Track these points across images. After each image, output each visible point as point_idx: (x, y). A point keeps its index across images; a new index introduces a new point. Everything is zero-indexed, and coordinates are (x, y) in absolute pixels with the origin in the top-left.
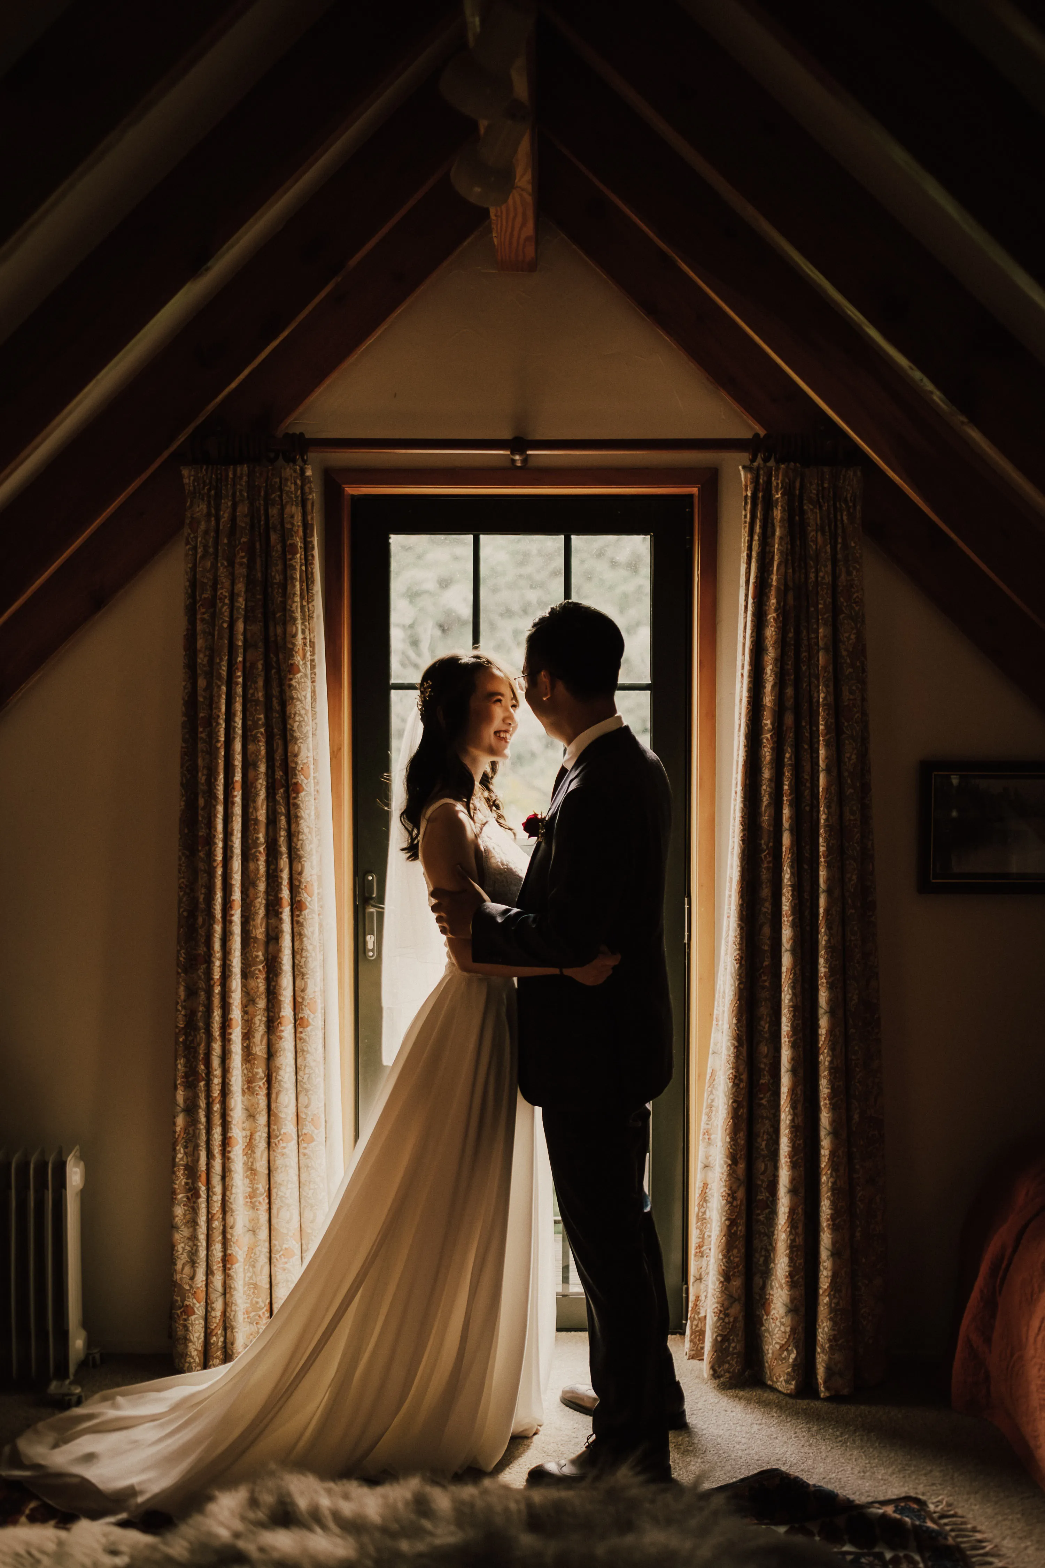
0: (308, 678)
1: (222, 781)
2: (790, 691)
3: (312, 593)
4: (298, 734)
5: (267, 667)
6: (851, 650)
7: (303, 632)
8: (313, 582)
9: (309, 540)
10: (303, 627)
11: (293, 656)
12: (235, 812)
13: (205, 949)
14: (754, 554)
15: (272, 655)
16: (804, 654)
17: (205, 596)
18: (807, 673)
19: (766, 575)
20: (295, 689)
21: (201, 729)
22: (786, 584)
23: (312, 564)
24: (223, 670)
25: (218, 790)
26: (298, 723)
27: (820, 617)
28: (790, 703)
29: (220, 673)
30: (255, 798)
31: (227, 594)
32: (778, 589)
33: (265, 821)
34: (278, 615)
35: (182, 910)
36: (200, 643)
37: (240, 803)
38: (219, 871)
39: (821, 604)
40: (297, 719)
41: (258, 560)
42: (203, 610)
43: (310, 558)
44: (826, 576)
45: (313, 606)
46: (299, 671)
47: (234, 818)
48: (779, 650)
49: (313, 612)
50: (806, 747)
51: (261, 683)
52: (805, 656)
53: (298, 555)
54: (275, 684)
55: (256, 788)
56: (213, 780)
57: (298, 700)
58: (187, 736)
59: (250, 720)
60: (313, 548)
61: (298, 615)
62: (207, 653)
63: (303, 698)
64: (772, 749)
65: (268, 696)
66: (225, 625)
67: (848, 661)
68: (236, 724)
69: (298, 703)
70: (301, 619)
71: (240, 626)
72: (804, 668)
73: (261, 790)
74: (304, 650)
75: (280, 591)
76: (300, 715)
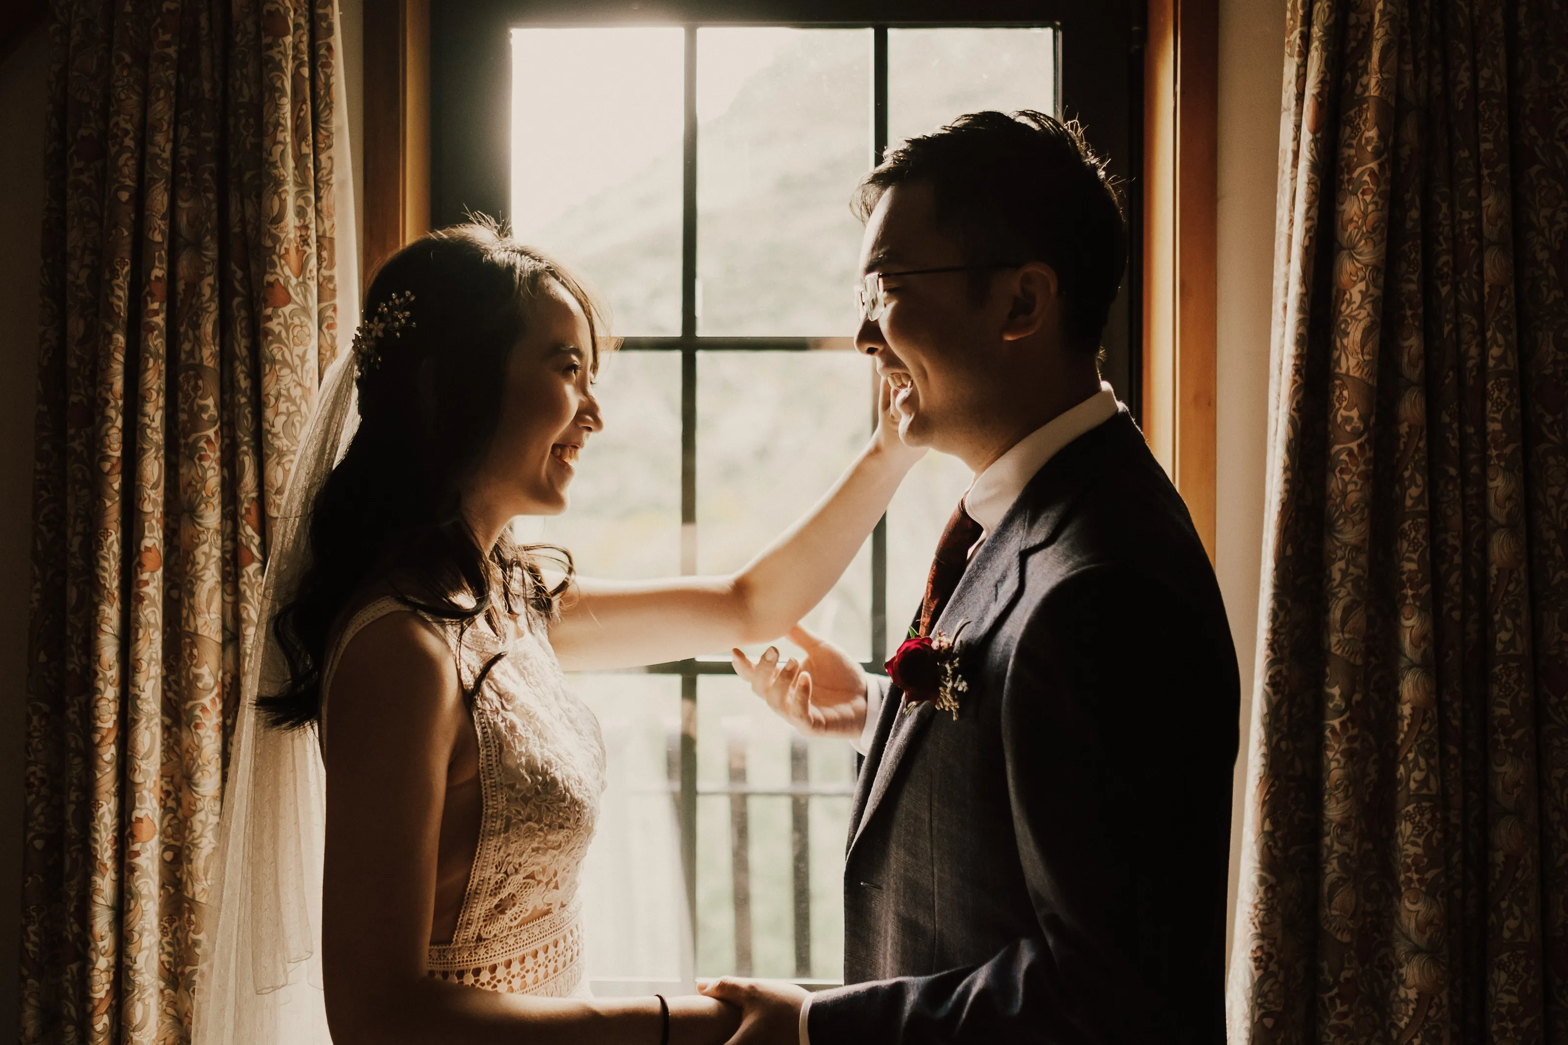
0: (309, 317)
1: (116, 548)
2: (1413, 343)
3: (326, 130)
4: (285, 442)
5: (224, 293)
6: (1558, 246)
7: (301, 213)
8: (329, 106)
9: (320, 11)
10: (301, 202)
11: (273, 265)
12: (143, 619)
13: (76, 928)
14: (1316, 31)
15: (234, 267)
16: (1444, 258)
17: (83, 132)
18: (1452, 302)
19: (1348, 77)
20: (278, 339)
21: (71, 431)
22: (1399, 96)
23: (328, 65)
24: (119, 298)
25: (104, 569)
26: (283, 418)
27: (1485, 172)
28: (1412, 372)
29: (112, 304)
30: (193, 584)
31: (129, 127)
32: (1381, 103)
33: (218, 638)
34: (248, 175)
35: (31, 835)
36: (74, 238)
37: (159, 598)
38: (108, 753)
39: (1486, 140)
40: (283, 407)
41: (205, 55)
42: (80, 164)
43: (323, 51)
44: (1497, 77)
45: (330, 158)
46: (288, 300)
47: (141, 632)
48: (1383, 246)
49: (331, 172)
50: (1453, 471)
51: (208, 327)
52: (1446, 263)
53: (289, 39)
54: (240, 328)
55: (194, 563)
56: (94, 547)
57: (285, 363)
58: (47, 446)
59: (184, 411)
60: (330, 31)
61: (288, 170)
62: (88, 260)
63: (297, 361)
64: (1364, 476)
65: (226, 357)
66: (124, 196)
67: (1552, 272)
68: (147, 421)
69: (285, 371)
70: (296, 183)
71: (160, 200)
72: (1445, 290)
73: (205, 568)
74: (301, 253)
75: (251, 120)
76: (290, 399)
